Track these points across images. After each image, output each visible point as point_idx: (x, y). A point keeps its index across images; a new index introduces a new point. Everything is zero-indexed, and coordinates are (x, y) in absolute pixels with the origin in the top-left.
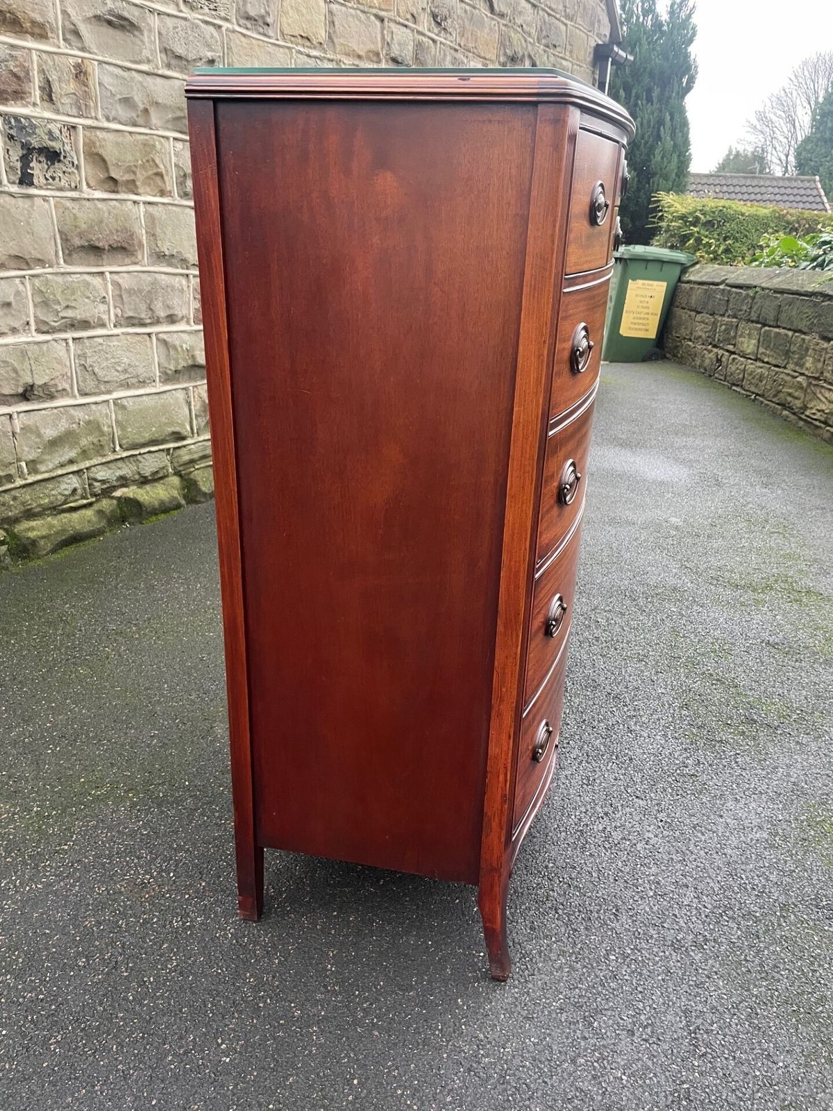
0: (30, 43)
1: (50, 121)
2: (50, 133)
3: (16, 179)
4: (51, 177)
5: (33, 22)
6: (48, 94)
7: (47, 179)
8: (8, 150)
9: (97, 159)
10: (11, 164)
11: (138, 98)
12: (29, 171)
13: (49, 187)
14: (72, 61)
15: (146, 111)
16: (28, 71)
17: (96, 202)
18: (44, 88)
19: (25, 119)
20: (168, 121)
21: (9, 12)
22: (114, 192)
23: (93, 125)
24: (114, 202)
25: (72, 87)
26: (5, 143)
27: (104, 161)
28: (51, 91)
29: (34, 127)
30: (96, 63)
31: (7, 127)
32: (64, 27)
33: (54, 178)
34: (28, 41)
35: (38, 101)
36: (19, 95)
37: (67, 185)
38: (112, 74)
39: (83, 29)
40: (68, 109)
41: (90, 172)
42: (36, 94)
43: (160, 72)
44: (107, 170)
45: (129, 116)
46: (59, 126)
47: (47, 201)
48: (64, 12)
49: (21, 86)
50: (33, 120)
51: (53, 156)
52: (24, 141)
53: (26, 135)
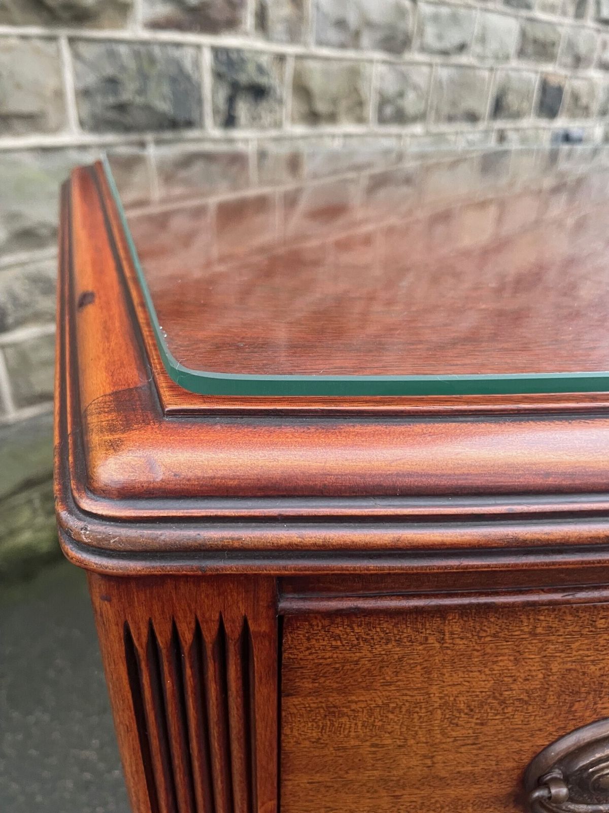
2: (259, 65)
4: (255, 115)
6: (262, 22)
8: (218, 91)
9: (303, 91)
10: (220, 107)
12: (234, 113)
13: (253, 126)
15: (357, 32)
18: (258, 15)
19: (236, 53)
20: (376, 42)
22: (314, 126)
23: (302, 54)
26: (216, 83)
27: (309, 93)
28: (265, 18)
29: (243, 61)
31: (218, 64)
35: (251, 30)
37: (269, 124)
40: (280, 36)
42: (249, 20)
44: (311, 103)
45: (338, 39)
46: (269, 57)
49: (234, 13)
50: (243, 52)
51: (259, 92)
52: (232, 81)
53: (234, 74)
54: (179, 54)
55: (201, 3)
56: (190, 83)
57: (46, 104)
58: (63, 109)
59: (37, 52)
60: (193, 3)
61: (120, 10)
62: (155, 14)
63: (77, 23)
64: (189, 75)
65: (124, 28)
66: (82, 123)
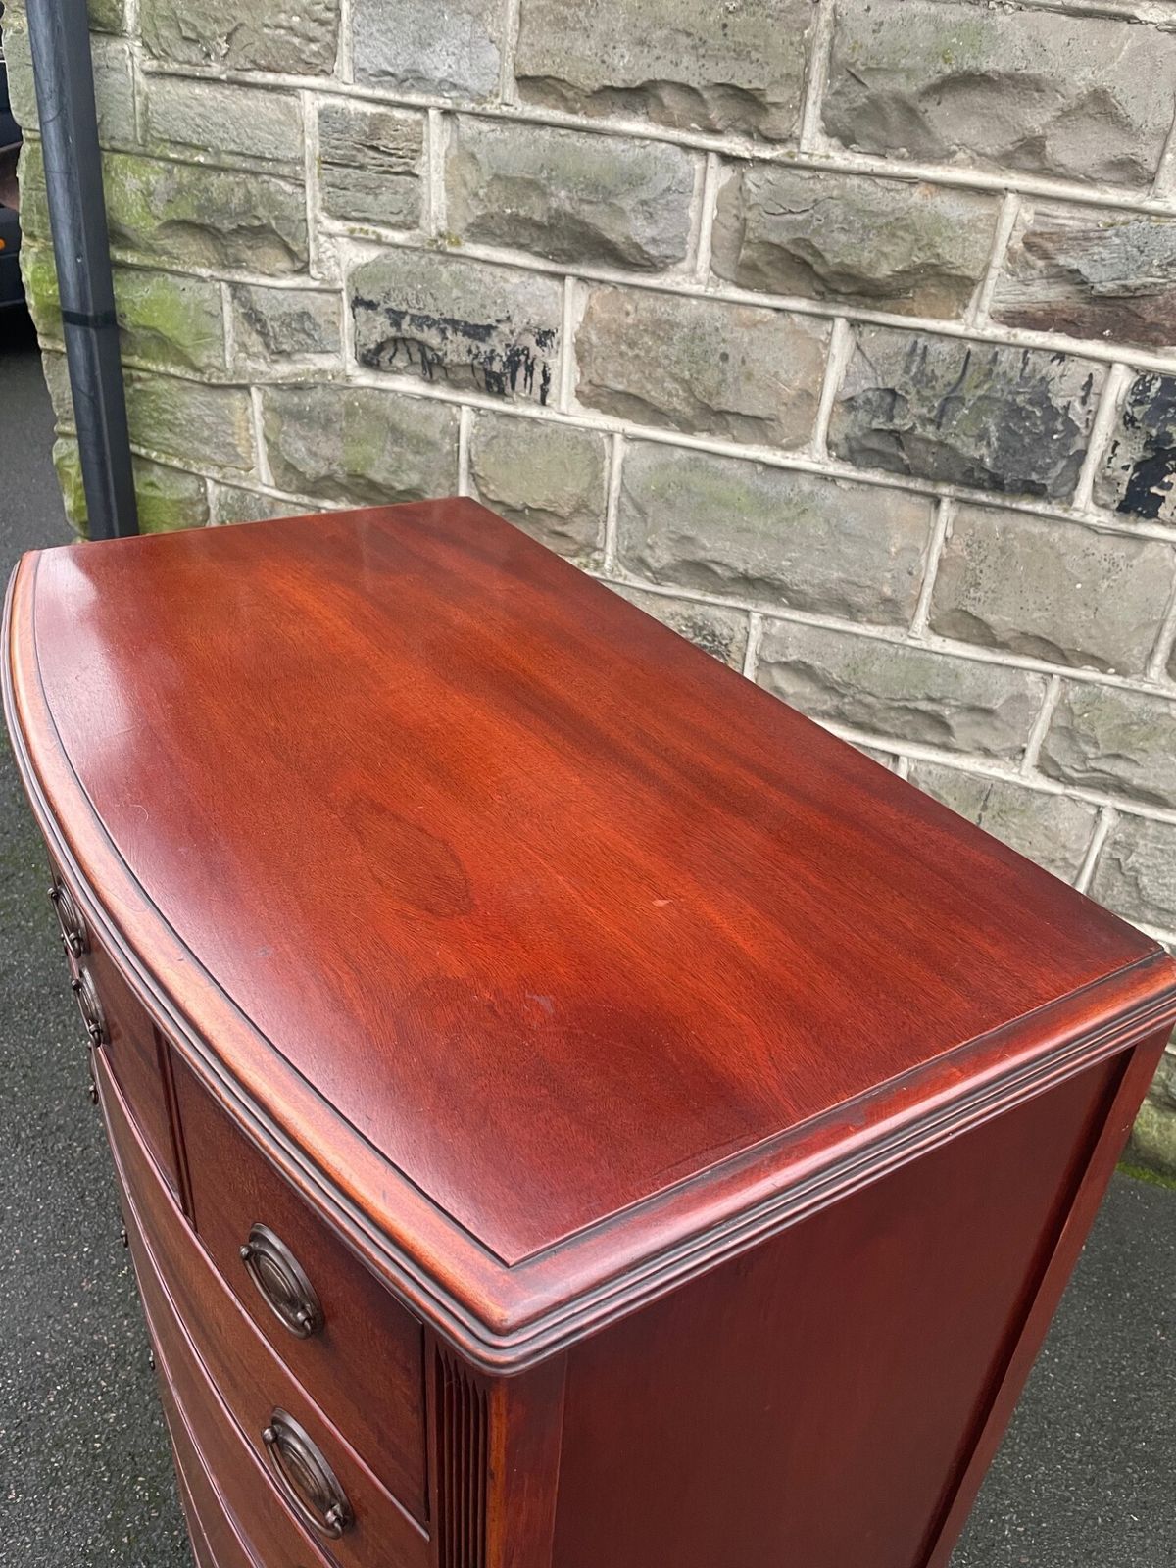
3: (1114, 500)
8: (1117, 444)
10: (1109, 472)
12: (1154, 490)
26: (1117, 429)
31: (1133, 399)
52: (1154, 432)
53: (1166, 422)
54: (1055, 369)
55: (1126, 288)
56: (1068, 422)
57: (783, 408)
58: (812, 420)
59: (796, 332)
60: (1109, 287)
61: (960, 287)
62: (1022, 298)
63: (869, 301)
64: (1067, 408)
65: (958, 317)
66: (830, 445)
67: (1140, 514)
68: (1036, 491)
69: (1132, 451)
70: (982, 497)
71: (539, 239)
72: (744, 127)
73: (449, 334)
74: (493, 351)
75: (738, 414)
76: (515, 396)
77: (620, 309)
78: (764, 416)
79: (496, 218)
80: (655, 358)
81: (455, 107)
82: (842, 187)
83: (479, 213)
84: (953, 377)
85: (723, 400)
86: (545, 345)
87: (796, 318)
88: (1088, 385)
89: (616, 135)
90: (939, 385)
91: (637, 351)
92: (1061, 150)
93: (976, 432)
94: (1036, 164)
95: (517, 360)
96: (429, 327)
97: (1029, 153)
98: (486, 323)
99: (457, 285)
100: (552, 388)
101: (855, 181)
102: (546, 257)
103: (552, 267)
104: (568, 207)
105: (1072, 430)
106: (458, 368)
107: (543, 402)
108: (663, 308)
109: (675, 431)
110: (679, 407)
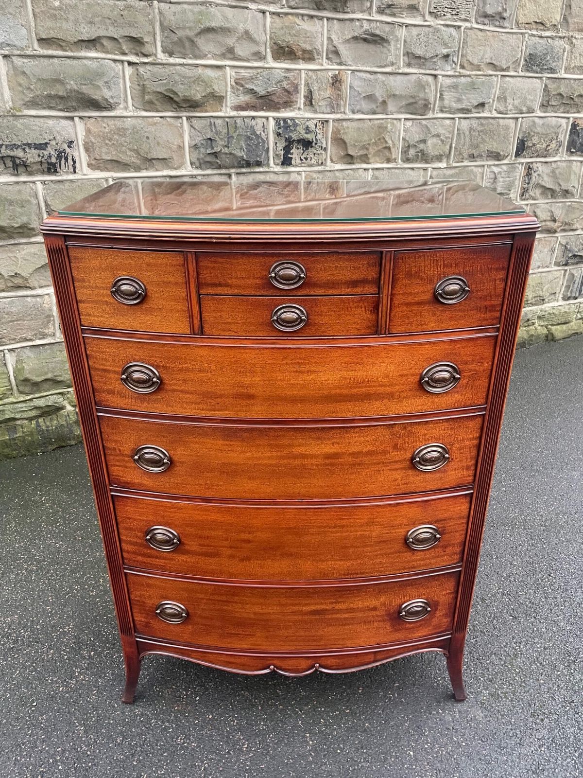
0: (302, 66)
1: (309, 119)
2: (307, 128)
3: (279, 162)
4: (305, 158)
5: (304, 51)
6: (310, 100)
7: (301, 160)
8: (276, 143)
9: (340, 142)
10: (277, 153)
11: (379, 94)
12: (289, 156)
13: (303, 165)
14: (330, 74)
15: (384, 102)
16: (297, 85)
17: (336, 172)
18: (308, 97)
19: (291, 120)
20: (402, 107)
21: (288, 47)
22: (350, 163)
23: (342, 118)
24: (349, 171)
25: (328, 93)
26: (275, 138)
27: (345, 143)
28: (312, 98)
29: (295, 125)
30: (349, 72)
31: (277, 128)
32: (327, 50)
33: (306, 159)
34: (300, 64)
35: (302, 106)
36: (288, 104)
37: (315, 163)
38: (361, 78)
39: (343, 49)
40: (324, 109)
41: (334, 151)
42: (301, 100)
43: (400, 71)
44: (346, 149)
45: (370, 107)
46: (315, 122)
47: (300, 174)
48: (329, 39)
49: (289, 97)
50: (296, 121)
51: (307, 144)
52: (287, 136)
53: (289, 133)
54: (253, 122)
55: (268, 92)
56: (262, 139)
57: (173, 153)
58: (183, 156)
59: (170, 125)
60: (263, 93)
61: (219, 99)
62: (238, 101)
63: (192, 109)
64: (261, 134)
65: (221, 110)
66: (192, 164)
67: (287, 165)
68: (259, 164)
69: (282, 145)
70: (244, 170)
71: (61, 103)
72: (135, 51)
73: (27, 150)
74: (50, 153)
75: (158, 159)
76: (61, 172)
77: (101, 127)
78: (167, 158)
79: (40, 97)
80: (121, 144)
81: (10, 53)
82: (175, 70)
83: (31, 96)
84: (226, 131)
85: (152, 154)
86: (71, 147)
87: (168, 119)
88: (264, 125)
89: (86, 58)
90: (223, 134)
91: (113, 142)
92: (239, 51)
93: (239, 147)
94: (232, 56)
95: (61, 155)
96: (16, 149)
97: (230, 53)
98: (44, 142)
99: (26, 129)
100: (77, 165)
101: (178, 67)
102: (64, 111)
103: (67, 114)
104: (75, 87)
105: (264, 141)
106: (33, 165)
107: (75, 172)
108: (118, 123)
109: (133, 172)
110: (134, 161)
